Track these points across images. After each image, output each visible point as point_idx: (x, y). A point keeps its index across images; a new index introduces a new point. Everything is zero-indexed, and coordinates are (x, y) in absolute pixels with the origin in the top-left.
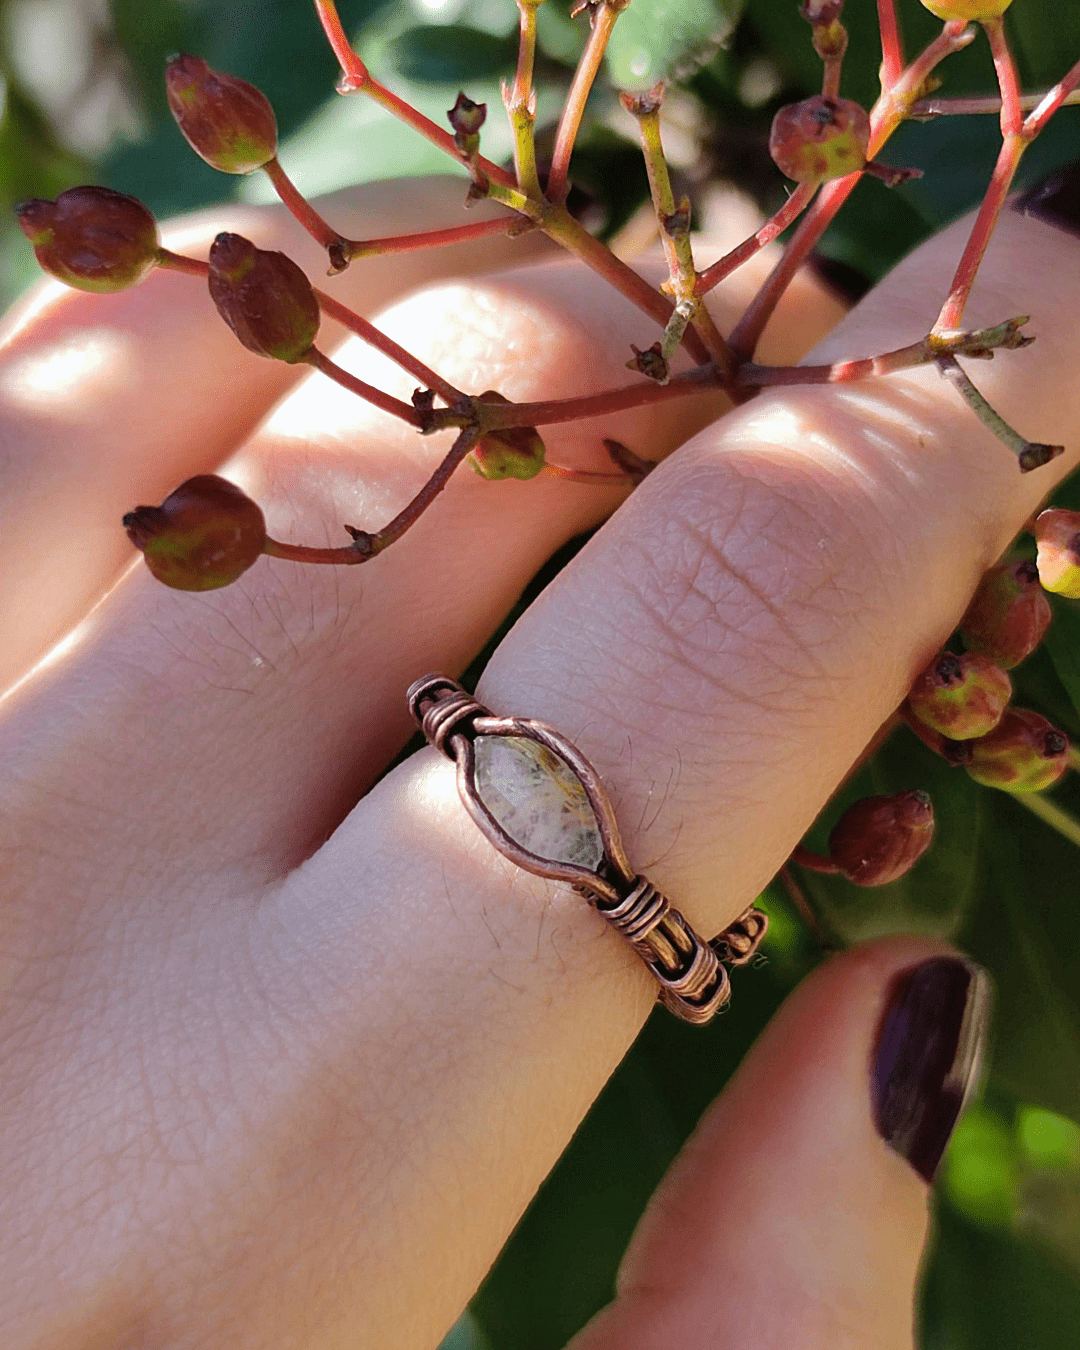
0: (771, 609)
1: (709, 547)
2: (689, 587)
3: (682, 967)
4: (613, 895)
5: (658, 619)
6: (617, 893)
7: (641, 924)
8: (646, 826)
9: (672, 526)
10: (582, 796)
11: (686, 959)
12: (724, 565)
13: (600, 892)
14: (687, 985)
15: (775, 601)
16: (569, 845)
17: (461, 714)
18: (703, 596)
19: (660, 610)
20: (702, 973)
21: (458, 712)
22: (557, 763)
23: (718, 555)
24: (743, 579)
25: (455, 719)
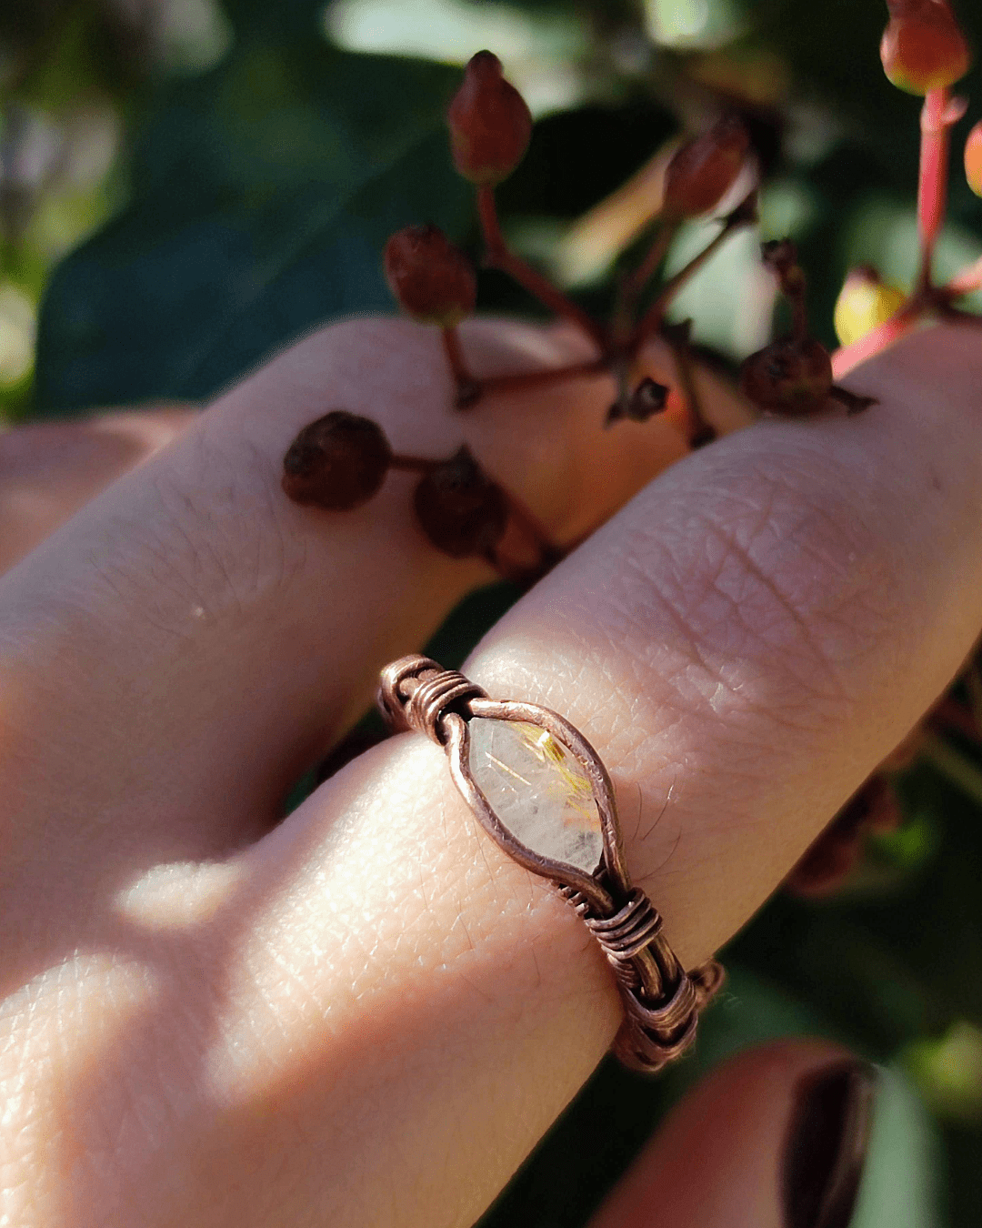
0: (796, 618)
1: (732, 547)
2: (709, 586)
3: (663, 996)
4: (608, 904)
5: (674, 615)
6: (613, 903)
7: (634, 939)
8: (643, 835)
9: (693, 523)
10: (588, 793)
11: (670, 987)
12: (750, 568)
13: (595, 898)
14: (665, 1018)
15: (799, 609)
16: (568, 842)
17: (457, 692)
18: (723, 596)
19: (677, 606)
20: (682, 1006)
21: (456, 688)
22: (562, 754)
23: (742, 555)
24: (767, 581)
25: (451, 695)
